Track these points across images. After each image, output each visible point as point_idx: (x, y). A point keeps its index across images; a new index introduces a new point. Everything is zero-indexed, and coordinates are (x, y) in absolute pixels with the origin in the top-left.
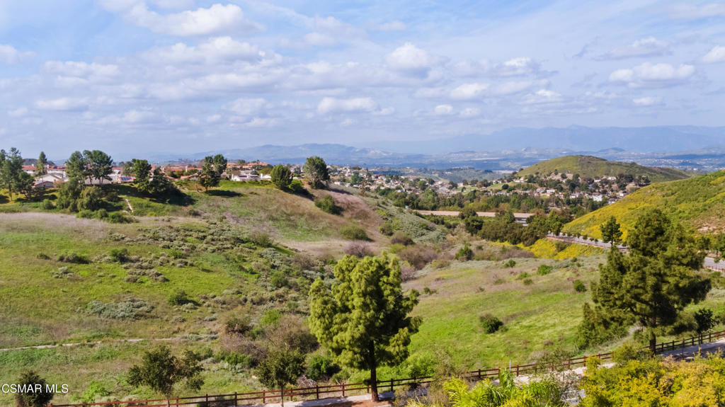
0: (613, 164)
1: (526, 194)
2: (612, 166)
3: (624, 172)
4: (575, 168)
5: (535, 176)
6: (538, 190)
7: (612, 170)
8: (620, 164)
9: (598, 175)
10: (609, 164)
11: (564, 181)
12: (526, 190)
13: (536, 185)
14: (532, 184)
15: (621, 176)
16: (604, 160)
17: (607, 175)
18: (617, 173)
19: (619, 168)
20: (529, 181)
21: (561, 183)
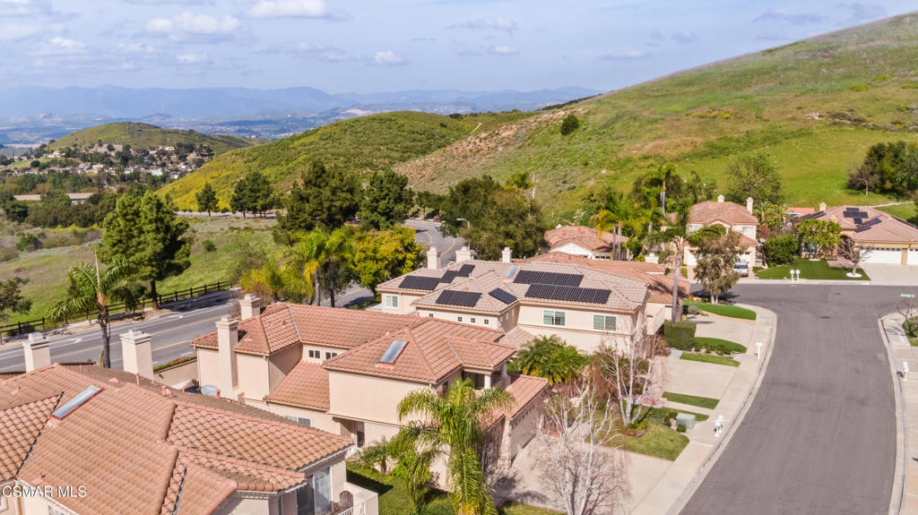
0: (169, 132)
1: (66, 172)
2: (169, 135)
3: (182, 140)
4: (124, 137)
5: (72, 149)
6: (82, 165)
7: (168, 139)
8: (176, 132)
9: (153, 145)
10: (164, 132)
11: (113, 154)
12: (65, 166)
13: (77, 160)
14: (72, 159)
15: (180, 145)
16: (157, 127)
17: (164, 144)
18: (175, 143)
19: (176, 136)
20: (68, 155)
21: (110, 156)
